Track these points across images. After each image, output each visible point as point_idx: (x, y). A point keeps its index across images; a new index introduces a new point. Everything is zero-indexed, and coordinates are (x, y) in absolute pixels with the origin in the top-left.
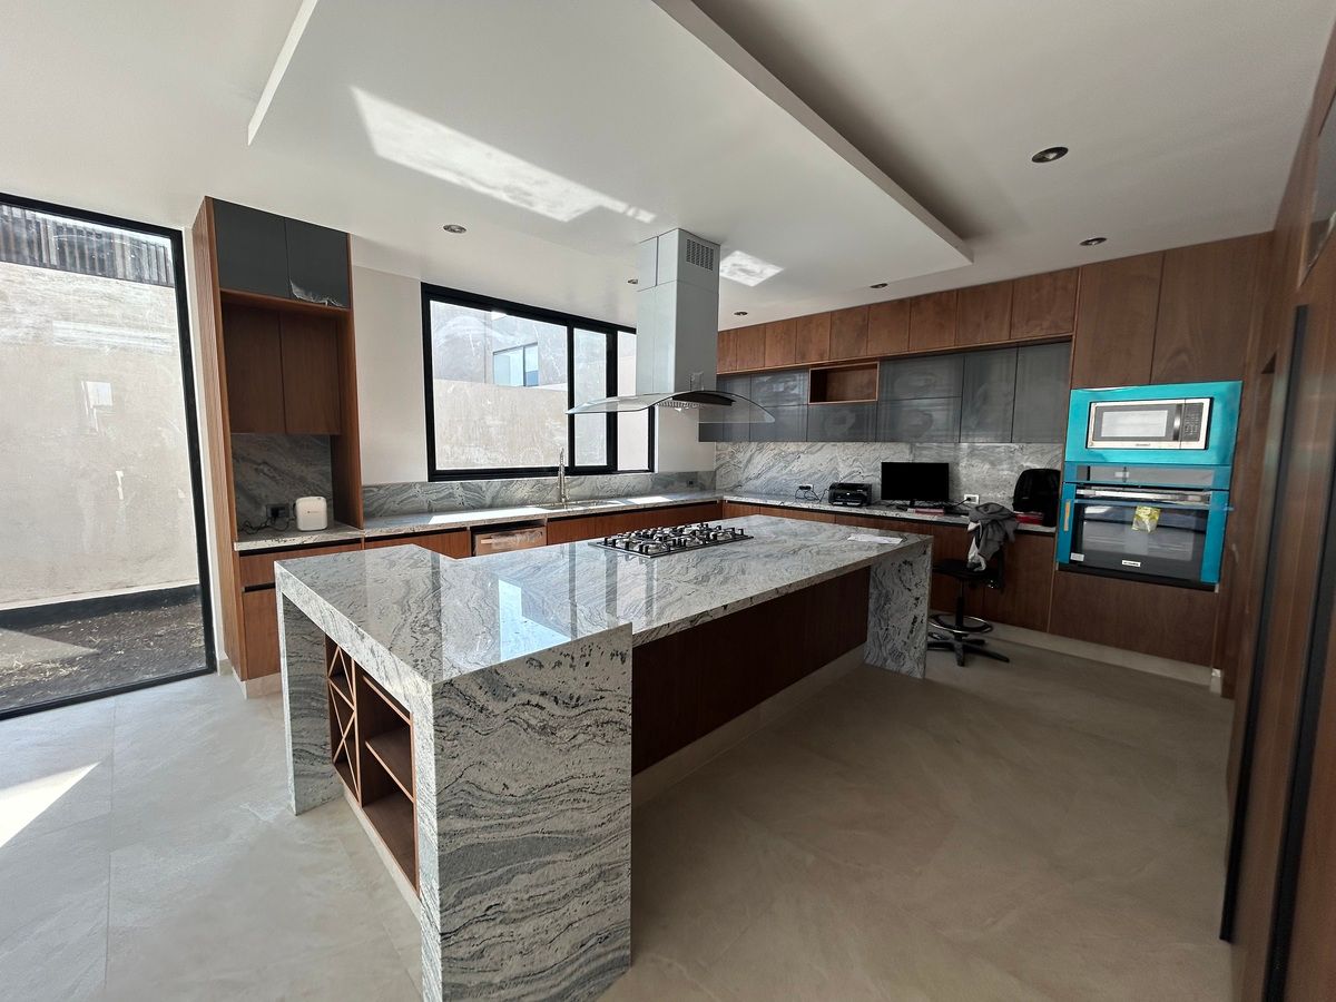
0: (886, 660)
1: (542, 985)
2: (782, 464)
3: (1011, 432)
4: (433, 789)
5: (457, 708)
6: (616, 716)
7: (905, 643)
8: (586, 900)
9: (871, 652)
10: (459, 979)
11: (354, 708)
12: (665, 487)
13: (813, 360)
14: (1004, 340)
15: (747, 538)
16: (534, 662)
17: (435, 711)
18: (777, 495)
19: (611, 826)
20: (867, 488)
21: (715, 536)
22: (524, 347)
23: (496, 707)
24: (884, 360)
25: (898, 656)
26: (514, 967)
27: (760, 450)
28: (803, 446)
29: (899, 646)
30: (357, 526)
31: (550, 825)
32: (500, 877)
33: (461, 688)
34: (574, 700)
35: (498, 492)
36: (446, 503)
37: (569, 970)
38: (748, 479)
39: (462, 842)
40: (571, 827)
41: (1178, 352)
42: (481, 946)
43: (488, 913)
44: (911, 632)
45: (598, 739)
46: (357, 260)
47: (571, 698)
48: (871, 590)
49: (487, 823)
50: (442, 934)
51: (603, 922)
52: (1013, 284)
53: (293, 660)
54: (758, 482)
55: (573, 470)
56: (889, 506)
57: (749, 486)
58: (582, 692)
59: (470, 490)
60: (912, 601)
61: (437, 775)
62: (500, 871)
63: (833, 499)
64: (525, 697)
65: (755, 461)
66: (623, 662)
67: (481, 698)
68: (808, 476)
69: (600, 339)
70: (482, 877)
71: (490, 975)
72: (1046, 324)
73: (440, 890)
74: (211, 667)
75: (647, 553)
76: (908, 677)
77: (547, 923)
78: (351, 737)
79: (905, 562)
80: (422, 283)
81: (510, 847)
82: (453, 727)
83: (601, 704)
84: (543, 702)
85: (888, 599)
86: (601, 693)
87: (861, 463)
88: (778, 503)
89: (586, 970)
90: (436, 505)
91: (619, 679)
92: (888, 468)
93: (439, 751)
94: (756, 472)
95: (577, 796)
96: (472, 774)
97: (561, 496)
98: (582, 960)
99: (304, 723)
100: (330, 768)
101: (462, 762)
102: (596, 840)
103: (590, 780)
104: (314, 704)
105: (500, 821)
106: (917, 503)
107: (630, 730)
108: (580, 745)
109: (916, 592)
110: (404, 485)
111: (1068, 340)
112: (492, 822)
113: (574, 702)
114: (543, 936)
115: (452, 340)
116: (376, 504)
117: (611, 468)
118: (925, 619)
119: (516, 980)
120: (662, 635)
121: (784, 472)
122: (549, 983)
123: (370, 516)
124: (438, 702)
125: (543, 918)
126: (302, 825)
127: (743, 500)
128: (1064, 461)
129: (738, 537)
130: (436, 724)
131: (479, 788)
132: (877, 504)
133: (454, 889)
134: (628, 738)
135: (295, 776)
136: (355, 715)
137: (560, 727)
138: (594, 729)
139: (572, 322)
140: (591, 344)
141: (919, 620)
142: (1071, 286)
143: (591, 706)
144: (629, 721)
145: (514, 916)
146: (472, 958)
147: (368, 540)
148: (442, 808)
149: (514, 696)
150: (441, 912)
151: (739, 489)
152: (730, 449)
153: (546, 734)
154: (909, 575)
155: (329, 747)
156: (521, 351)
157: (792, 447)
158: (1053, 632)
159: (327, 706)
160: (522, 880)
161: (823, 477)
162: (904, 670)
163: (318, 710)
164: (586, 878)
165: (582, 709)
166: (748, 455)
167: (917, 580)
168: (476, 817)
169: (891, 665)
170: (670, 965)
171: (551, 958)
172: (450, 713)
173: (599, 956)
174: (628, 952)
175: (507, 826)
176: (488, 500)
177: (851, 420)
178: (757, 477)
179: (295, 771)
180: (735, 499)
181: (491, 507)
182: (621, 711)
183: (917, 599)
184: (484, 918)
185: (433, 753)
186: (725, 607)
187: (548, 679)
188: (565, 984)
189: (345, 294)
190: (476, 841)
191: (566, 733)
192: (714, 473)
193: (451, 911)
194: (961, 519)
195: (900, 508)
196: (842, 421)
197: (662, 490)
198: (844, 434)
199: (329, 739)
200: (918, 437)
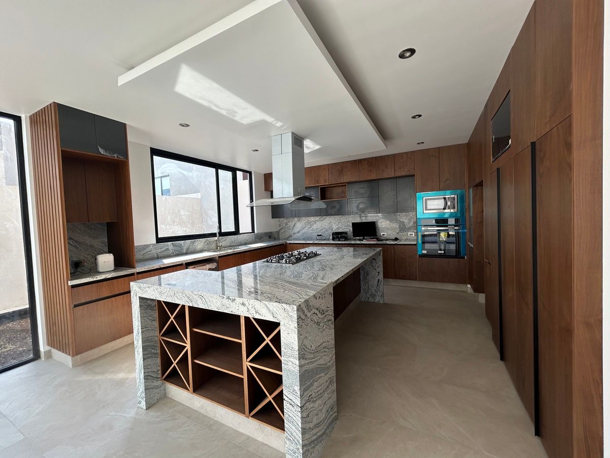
0: (369, 298)
1: (320, 428)
2: (309, 226)
3: (396, 209)
5: (301, 315)
7: (376, 290)
8: (328, 392)
9: (363, 296)
10: (305, 426)
11: (188, 345)
12: (260, 239)
13: (321, 183)
14: (393, 175)
15: (319, 254)
16: (315, 297)
17: (297, 316)
18: (308, 239)
19: (331, 362)
20: (346, 233)
23: (309, 314)
24: (349, 183)
25: (373, 296)
26: (315, 420)
27: (299, 221)
28: (317, 218)
29: (374, 292)
31: (320, 362)
32: (311, 384)
33: (302, 307)
34: (323, 311)
35: (189, 246)
36: (165, 253)
37: (325, 422)
38: (294, 234)
39: (303, 369)
40: (324, 362)
41: (447, 180)
42: (309, 412)
43: (309, 398)
44: (378, 286)
45: (328, 327)
46: (130, 138)
48: (361, 272)
49: (308, 362)
50: (301, 407)
51: (331, 402)
52: (394, 156)
53: (144, 330)
54: (299, 235)
55: (222, 234)
56: (355, 240)
57: (293, 237)
58: (324, 309)
59: (176, 246)
60: (377, 273)
61: (298, 342)
62: (311, 381)
63: (333, 239)
65: (297, 226)
66: (331, 296)
67: (306, 311)
68: (320, 230)
69: (229, 174)
70: (307, 383)
71: (310, 424)
72: (406, 170)
73: (300, 389)
76: (378, 303)
77: (321, 402)
78: (183, 361)
79: (373, 259)
80: (151, 149)
81: (313, 371)
83: (328, 313)
84: (317, 312)
85: (368, 274)
87: (343, 224)
88: (311, 242)
89: (329, 422)
90: (160, 255)
91: (331, 304)
92: (355, 225)
93: (298, 332)
94: (298, 230)
95: (325, 350)
96: (305, 342)
97: (217, 246)
98: (328, 417)
99: (149, 361)
100: (160, 382)
101: (303, 337)
102: (329, 367)
103: (327, 343)
104: (153, 351)
106: (365, 238)
107: (334, 323)
108: (324, 329)
109: (378, 270)
110: (145, 245)
111: (414, 175)
114: (320, 408)
117: (237, 232)
118: (382, 280)
119: (316, 426)
121: (310, 229)
122: (322, 427)
124: (297, 313)
127: (296, 242)
128: (417, 218)
130: (297, 322)
131: (306, 347)
132: (350, 239)
133: (303, 389)
134: (333, 326)
136: (188, 348)
137: (321, 322)
138: (327, 323)
139: (217, 166)
140: (225, 175)
141: (380, 281)
142: (413, 157)
144: (333, 319)
145: (314, 399)
146: (307, 417)
147: (138, 273)
148: (299, 355)
149: (312, 310)
151: (290, 238)
152: (285, 221)
153: (318, 325)
154: (375, 264)
155: (160, 372)
157: (312, 219)
158: (419, 280)
159: (159, 351)
160: (315, 384)
161: (327, 230)
162: (376, 301)
163: (155, 354)
164: (327, 383)
165: (324, 315)
166: (294, 223)
167: (378, 265)
168: (306, 359)
169: (371, 300)
171: (322, 417)
172: (300, 317)
173: (331, 416)
174: (336, 414)
175: (312, 362)
176: (185, 251)
177: (338, 206)
178: (299, 232)
179: (145, 387)
180: (292, 242)
181: (186, 254)
182: (332, 316)
183: (379, 272)
184: (309, 400)
186: (342, 276)
187: (318, 303)
188: (325, 428)
189: (125, 153)
190: (306, 369)
191: (322, 325)
192: (278, 232)
193: (302, 397)
194: (384, 242)
195: (359, 240)
196: (334, 207)
197: (259, 241)
198: (335, 212)
199: (159, 368)
200: (363, 212)
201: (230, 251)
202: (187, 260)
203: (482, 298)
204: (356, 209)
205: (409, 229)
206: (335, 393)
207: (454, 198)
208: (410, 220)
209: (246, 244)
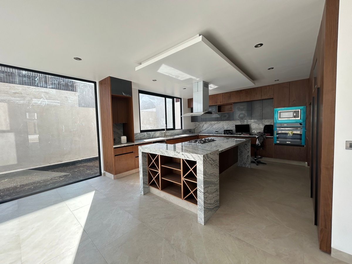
0: (242, 165)
3: (262, 118)
8: (215, 194)
9: (239, 164)
13: (219, 103)
14: (260, 99)
15: (215, 140)
16: (211, 154)
20: (232, 131)
24: (234, 103)
27: (206, 123)
28: (216, 122)
29: (245, 162)
30: (134, 142)
32: (208, 186)
35: (153, 135)
38: (203, 130)
40: (214, 181)
41: (294, 101)
44: (247, 159)
45: (216, 167)
46: (133, 87)
47: (214, 160)
48: (238, 151)
50: (204, 193)
51: (217, 199)
52: (261, 87)
53: (143, 165)
54: (205, 131)
55: (167, 129)
56: (237, 134)
57: (202, 132)
59: (148, 134)
60: (247, 152)
63: (224, 134)
66: (218, 155)
67: (206, 158)
68: (217, 129)
69: (171, 100)
71: (207, 202)
72: (268, 95)
74: (101, 175)
76: (247, 168)
78: (157, 178)
79: (245, 144)
80: (138, 90)
81: (209, 182)
82: (204, 162)
83: (216, 162)
84: (211, 160)
85: (242, 152)
87: (230, 125)
88: (212, 135)
91: (217, 158)
92: (237, 126)
94: (205, 128)
95: (214, 176)
97: (165, 135)
99: (144, 177)
100: (148, 186)
101: (205, 167)
102: (216, 184)
104: (146, 173)
106: (243, 133)
109: (248, 150)
110: (137, 133)
111: (273, 98)
112: (207, 177)
114: (212, 198)
117: (174, 129)
121: (212, 128)
125: (211, 195)
126: (146, 197)
127: (204, 135)
128: (274, 123)
131: (206, 172)
132: (234, 134)
133: (204, 187)
134: (219, 168)
135: (143, 187)
136: (159, 173)
137: (213, 164)
139: (165, 96)
141: (249, 156)
142: (273, 88)
144: (219, 165)
146: (206, 198)
149: (209, 158)
152: (198, 124)
154: (246, 147)
157: (213, 122)
158: (274, 158)
160: (210, 188)
161: (221, 129)
164: (215, 190)
166: (203, 125)
167: (248, 148)
171: (212, 202)
173: (216, 204)
174: (219, 205)
175: (209, 179)
176: (151, 137)
177: (227, 116)
184: (207, 192)
187: (212, 157)
188: (213, 207)
189: (131, 94)
190: (206, 180)
192: (194, 129)
193: (204, 190)
195: (239, 134)
196: (225, 116)
197: (185, 133)
198: (226, 119)
199: (148, 181)
200: (242, 119)
201: (172, 138)
202: (153, 141)
204: (238, 117)
206: (219, 196)
207: (298, 111)
209: (178, 135)
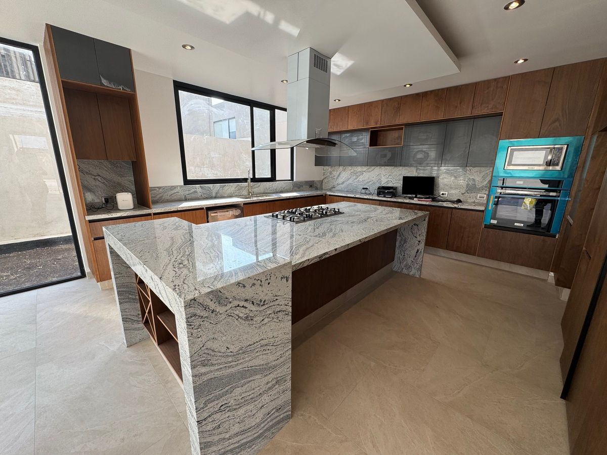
0: (403, 269)
1: (249, 434)
2: (354, 177)
3: (467, 162)
4: (188, 354)
5: (198, 312)
6: (284, 308)
7: (412, 262)
8: (270, 394)
9: (396, 265)
10: (209, 439)
11: (150, 299)
13: (372, 125)
14: (469, 114)
15: (341, 213)
16: (241, 285)
17: (186, 315)
18: (352, 192)
19: (282, 360)
20: (395, 189)
21: (326, 212)
22: (229, 119)
23: (220, 309)
24: (406, 125)
25: (409, 267)
26: (236, 429)
27: (344, 170)
28: (365, 168)
29: (409, 263)
30: (149, 207)
31: (251, 364)
32: (227, 391)
33: (201, 301)
34: (263, 302)
35: (219, 190)
36: (194, 196)
37: (262, 425)
38: (338, 184)
39: (205, 378)
40: (262, 363)
41: (554, 122)
42: (219, 423)
43: (221, 408)
44: (416, 256)
45: (275, 320)
46: (137, 66)
47: (261, 301)
48: (398, 237)
49: (219, 367)
50: (198, 422)
51: (279, 402)
52: (476, 85)
53: (117, 276)
54: (342, 186)
55: (254, 180)
56: (405, 197)
58: (266, 298)
59: (205, 189)
60: (417, 242)
61: (189, 347)
62: (227, 388)
63: (379, 194)
64: (236, 303)
65: (341, 176)
66: (287, 281)
67: (212, 305)
68: (367, 183)
69: (267, 113)
70: (217, 393)
71: (223, 435)
72: (490, 106)
73: (195, 402)
74: (83, 275)
75: (293, 221)
76: (413, 276)
77: (251, 407)
78: (150, 312)
79: (415, 225)
80: (174, 81)
81: (232, 377)
82: (197, 322)
83: (277, 303)
84: (246, 304)
85: (405, 242)
86: (277, 298)
87: (393, 177)
88: (353, 196)
89: (270, 424)
90: (188, 197)
91: (285, 290)
92: (406, 180)
93: (190, 335)
94: (342, 181)
95: (265, 348)
96: (210, 344)
97: (249, 192)
98: (269, 420)
99: (127, 306)
100: (142, 325)
101: (204, 339)
102: (275, 366)
103: (271, 340)
104: (130, 296)
105: (225, 365)
106: (418, 196)
107: (290, 314)
108: (266, 324)
109: (419, 239)
110: (172, 187)
111: (501, 114)
112: (221, 366)
113: (263, 303)
114: (250, 413)
115: (192, 113)
116: (158, 197)
117: (273, 179)
118: (422, 251)
119: (237, 434)
120: (305, 265)
121: (355, 181)
122: (253, 433)
123: (156, 202)
124: (188, 310)
125: (249, 406)
126: (130, 352)
127: (336, 194)
128: (492, 176)
129: (337, 213)
130: (187, 322)
131: (213, 351)
132: (399, 196)
133: (203, 400)
134: (290, 318)
135: (125, 330)
136: (150, 303)
137: (255, 316)
138: (273, 315)
139: (252, 104)
140: (262, 116)
141: (420, 251)
142: (505, 86)
143: (271, 304)
144: (290, 309)
145: (234, 407)
146: (214, 429)
147: (155, 214)
148: (194, 363)
149: (230, 303)
150: (196, 412)
151: (333, 189)
152: (330, 170)
153: (248, 320)
154: (416, 230)
155: (141, 316)
156: (227, 121)
157: (359, 169)
158: (478, 256)
159: (137, 297)
160: (238, 391)
161: (374, 183)
162: (411, 273)
163: (133, 299)
164: (270, 385)
165: (266, 306)
166: (338, 173)
167: (420, 232)
168: (212, 365)
169: (405, 271)
170: (310, 417)
171: (253, 422)
172: (195, 315)
173: (277, 417)
174: (290, 413)
175: (229, 367)
176: (214, 195)
177: (389, 155)
178: (343, 183)
179: (124, 328)
180: (332, 194)
181: (216, 198)
182: (286, 305)
183: (419, 241)
184: (220, 410)
185: (187, 336)
186: (336, 249)
187: (249, 293)
188: (260, 432)
189: (132, 84)
190: (213, 376)
191: (258, 319)
192: (322, 182)
193: (202, 411)
194: (440, 204)
195: (410, 198)
196: (384, 156)
197: (298, 189)
198: (385, 162)
199: (140, 312)
200: (420, 164)
202: (207, 205)
203: (565, 294)
205: (480, 190)
206: (289, 393)
207: (561, 149)
208: (484, 178)
209: (277, 193)
